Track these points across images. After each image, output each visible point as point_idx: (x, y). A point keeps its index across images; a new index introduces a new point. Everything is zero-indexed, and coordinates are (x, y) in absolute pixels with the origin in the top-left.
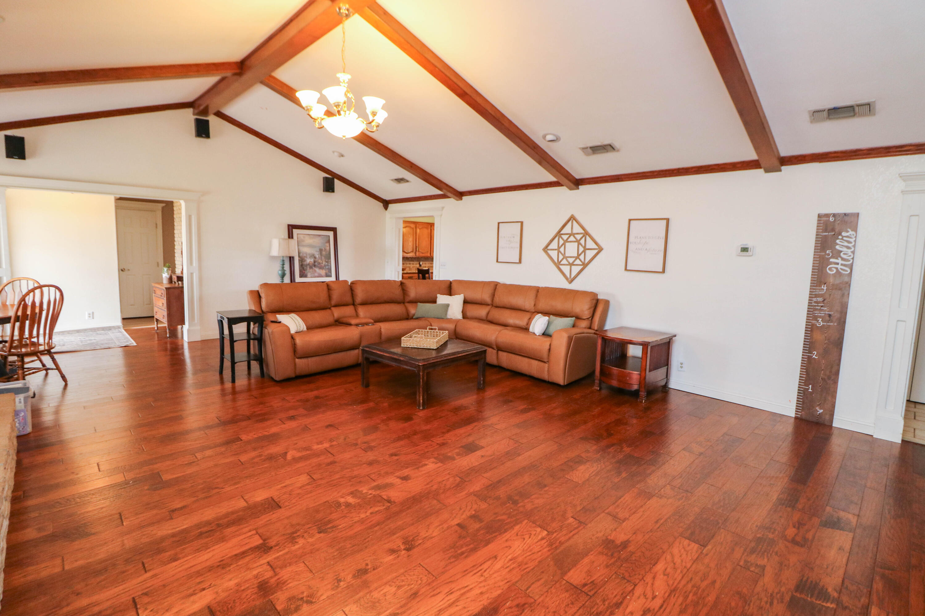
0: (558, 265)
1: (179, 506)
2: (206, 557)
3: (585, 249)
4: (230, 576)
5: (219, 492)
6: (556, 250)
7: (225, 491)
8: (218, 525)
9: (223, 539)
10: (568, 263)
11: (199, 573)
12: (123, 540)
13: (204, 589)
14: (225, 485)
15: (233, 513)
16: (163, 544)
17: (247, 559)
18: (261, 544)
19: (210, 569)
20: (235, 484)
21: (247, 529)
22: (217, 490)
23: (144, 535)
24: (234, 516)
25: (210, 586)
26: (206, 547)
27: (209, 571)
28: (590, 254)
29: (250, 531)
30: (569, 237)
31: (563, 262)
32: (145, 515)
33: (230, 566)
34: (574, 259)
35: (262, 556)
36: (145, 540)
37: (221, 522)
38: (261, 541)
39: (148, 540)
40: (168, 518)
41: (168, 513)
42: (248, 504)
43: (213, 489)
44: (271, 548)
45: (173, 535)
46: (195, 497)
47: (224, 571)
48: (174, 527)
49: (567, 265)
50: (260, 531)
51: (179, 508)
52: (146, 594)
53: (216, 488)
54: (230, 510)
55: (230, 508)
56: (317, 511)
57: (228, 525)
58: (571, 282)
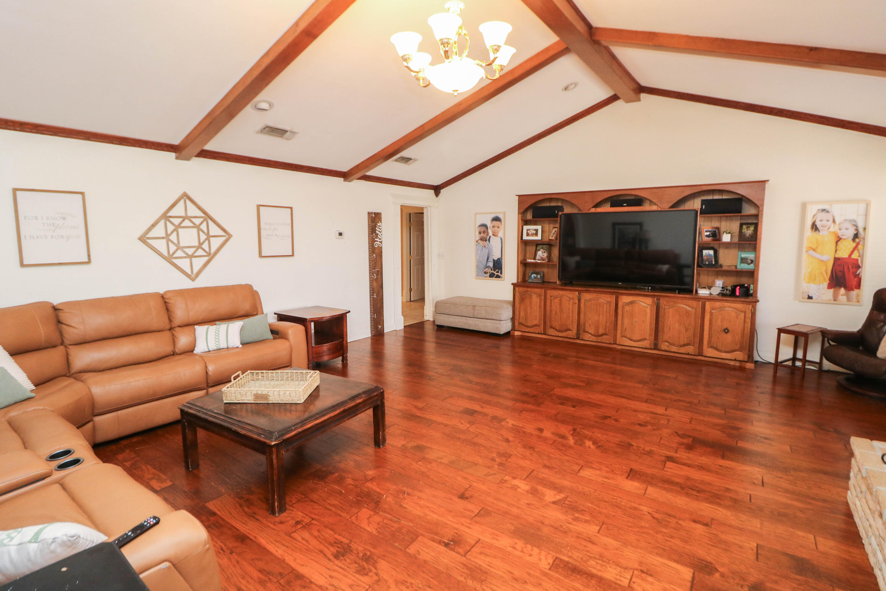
0: (169, 259)
1: (699, 526)
2: (707, 477)
3: (209, 237)
4: (702, 462)
5: (656, 512)
6: (163, 238)
7: (649, 509)
8: (682, 488)
9: (688, 478)
10: (185, 255)
11: (717, 473)
12: (761, 528)
13: (720, 466)
14: (644, 515)
15: (664, 489)
16: (730, 503)
17: (685, 461)
18: (670, 461)
19: (709, 471)
20: (635, 509)
21: (668, 473)
22: (656, 515)
23: (742, 521)
24: (666, 486)
25: (715, 465)
26: (702, 482)
27: (710, 470)
28: (216, 243)
29: (667, 471)
30: (183, 220)
31: (177, 254)
32: (734, 540)
33: (697, 465)
34: (195, 249)
35: (676, 457)
36: (744, 517)
37: (679, 489)
38: (668, 463)
39: (740, 515)
40: (715, 522)
41: (713, 526)
42: (648, 486)
43: (657, 519)
44: (666, 457)
45: (719, 505)
46: (679, 524)
47: (702, 465)
48: (714, 510)
49: (185, 257)
50: (662, 467)
51: (700, 524)
52: (754, 484)
53: (654, 518)
54: (664, 492)
55: (662, 493)
56: (616, 453)
57: (677, 484)
58: (193, 278)
